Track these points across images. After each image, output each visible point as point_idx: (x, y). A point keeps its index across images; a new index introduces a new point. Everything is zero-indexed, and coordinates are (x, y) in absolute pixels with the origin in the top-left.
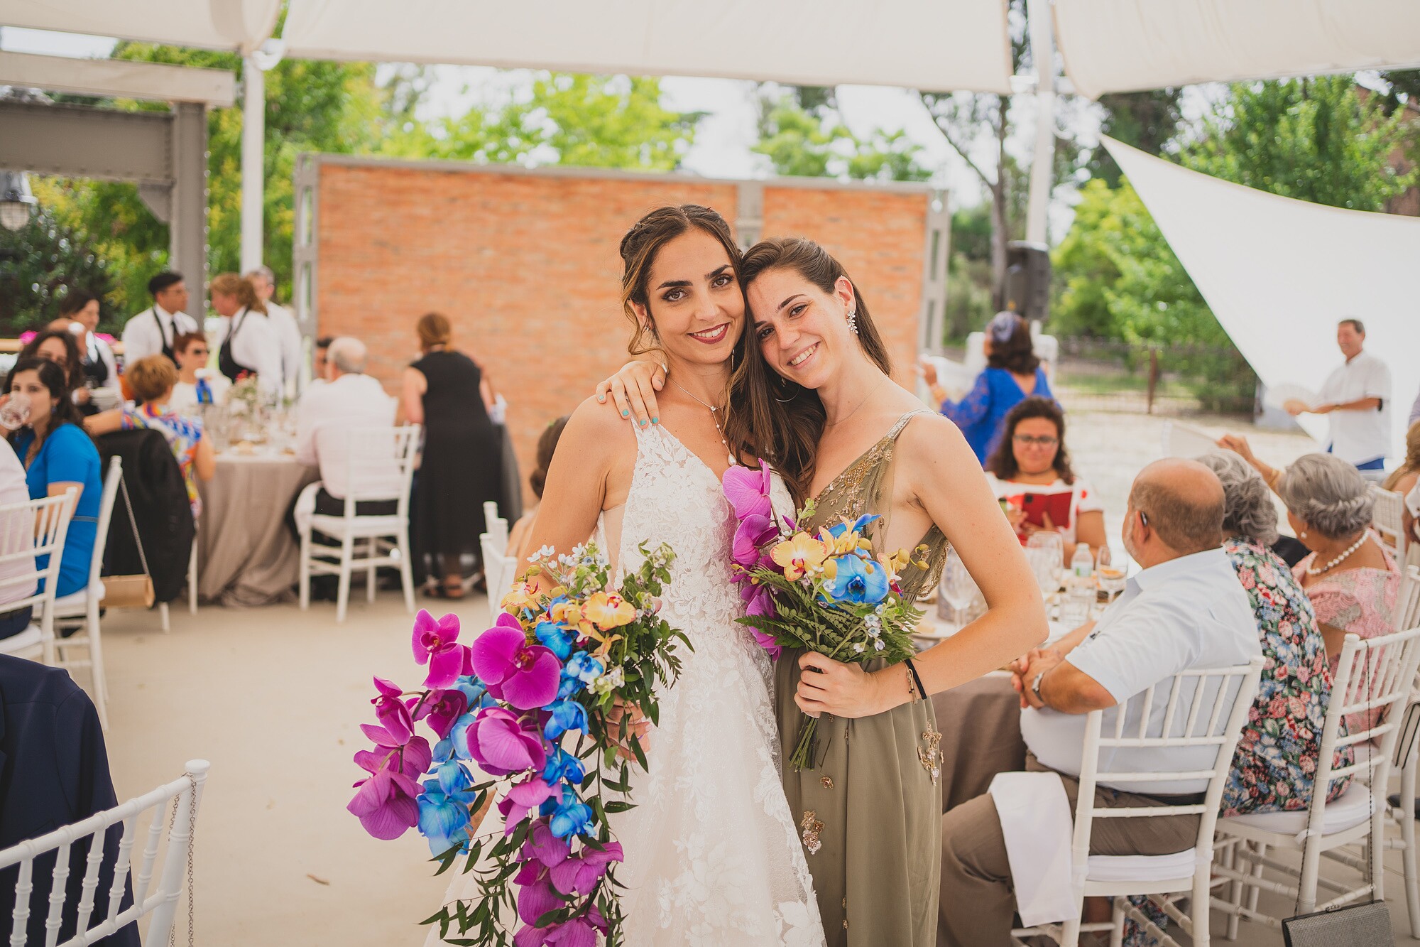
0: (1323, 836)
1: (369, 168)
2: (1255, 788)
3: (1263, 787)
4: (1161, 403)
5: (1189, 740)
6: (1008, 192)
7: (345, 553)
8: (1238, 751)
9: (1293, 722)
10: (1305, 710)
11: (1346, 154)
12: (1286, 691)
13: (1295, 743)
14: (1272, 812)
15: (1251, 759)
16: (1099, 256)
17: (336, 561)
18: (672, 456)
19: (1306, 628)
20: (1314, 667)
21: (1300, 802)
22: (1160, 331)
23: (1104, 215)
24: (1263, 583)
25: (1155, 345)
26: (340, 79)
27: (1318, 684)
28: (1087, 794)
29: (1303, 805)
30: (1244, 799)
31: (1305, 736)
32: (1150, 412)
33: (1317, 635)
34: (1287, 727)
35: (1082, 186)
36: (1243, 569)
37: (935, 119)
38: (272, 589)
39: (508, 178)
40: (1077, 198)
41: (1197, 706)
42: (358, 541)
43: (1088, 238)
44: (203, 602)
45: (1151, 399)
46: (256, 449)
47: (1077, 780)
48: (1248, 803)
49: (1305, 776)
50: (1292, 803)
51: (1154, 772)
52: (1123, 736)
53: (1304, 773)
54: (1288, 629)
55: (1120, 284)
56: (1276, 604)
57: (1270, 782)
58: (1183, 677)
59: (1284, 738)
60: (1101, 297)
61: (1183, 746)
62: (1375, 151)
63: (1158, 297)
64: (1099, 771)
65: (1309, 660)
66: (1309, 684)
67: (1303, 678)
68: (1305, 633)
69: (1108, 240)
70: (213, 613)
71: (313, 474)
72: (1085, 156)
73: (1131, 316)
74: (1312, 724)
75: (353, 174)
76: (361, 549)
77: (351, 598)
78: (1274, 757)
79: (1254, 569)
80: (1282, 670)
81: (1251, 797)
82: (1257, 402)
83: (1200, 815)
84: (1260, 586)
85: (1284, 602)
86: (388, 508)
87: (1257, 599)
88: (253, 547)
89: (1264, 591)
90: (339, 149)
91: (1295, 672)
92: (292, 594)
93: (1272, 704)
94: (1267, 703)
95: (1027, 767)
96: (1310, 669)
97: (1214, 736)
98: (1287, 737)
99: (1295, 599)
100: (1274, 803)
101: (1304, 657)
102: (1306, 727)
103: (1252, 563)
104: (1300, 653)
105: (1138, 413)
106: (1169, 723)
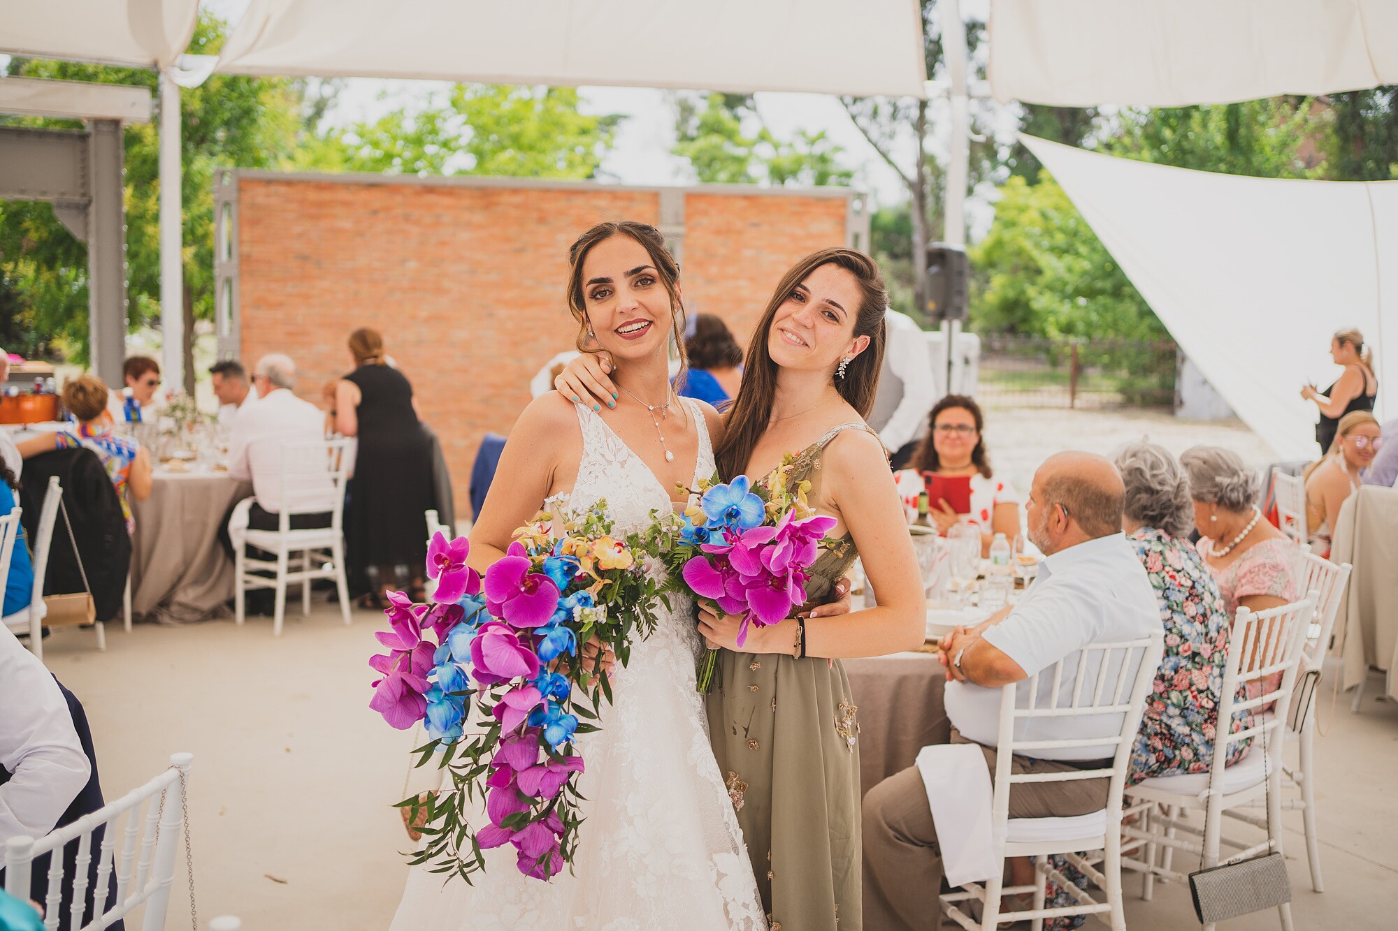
0: (1224, 795)
1: (289, 182)
2: (1161, 753)
3: (1169, 752)
4: (1084, 398)
5: (1097, 709)
6: (928, 189)
7: (281, 567)
8: (1146, 720)
9: (1196, 693)
10: (1207, 681)
11: (1256, 147)
12: (1190, 666)
13: (1198, 712)
14: (1177, 775)
15: (1158, 727)
16: (1019, 253)
17: (271, 575)
18: (614, 455)
19: (1210, 608)
20: (1217, 644)
21: (1203, 766)
22: (1081, 327)
23: (1023, 210)
24: (1170, 566)
25: (1076, 341)
26: (254, 93)
27: (1220, 659)
28: (1004, 761)
29: (1206, 769)
30: (1151, 764)
31: (1206, 706)
32: (1072, 407)
33: (1222, 614)
34: (1190, 698)
35: (1000, 184)
36: (1151, 553)
37: (854, 118)
38: (207, 604)
39: (429, 189)
40: (997, 195)
41: (1103, 677)
42: (293, 555)
43: (1007, 235)
44: (137, 620)
45: (1073, 394)
46: (187, 466)
47: (995, 750)
48: (1155, 767)
49: (1207, 742)
50: (1196, 767)
51: (1066, 739)
52: (1036, 707)
53: (1207, 739)
54: (1192, 609)
55: (1040, 281)
56: (1182, 585)
57: (1175, 748)
58: (1089, 650)
59: (1187, 708)
60: (1023, 292)
61: (1091, 715)
62: (1284, 145)
63: (1078, 292)
64: (1015, 740)
65: (1211, 638)
66: (1211, 660)
67: (1206, 654)
68: (1208, 612)
69: (1028, 236)
70: (149, 631)
71: (246, 490)
72: (1004, 154)
73: (1052, 312)
74: (1212, 694)
75: (273, 189)
76: (295, 563)
77: (287, 612)
78: (1179, 725)
79: (1161, 553)
80: (1186, 647)
81: (1157, 761)
82: (1177, 394)
83: (1109, 778)
84: (1167, 568)
85: (1189, 583)
86: (322, 520)
87: (1164, 582)
88: (187, 564)
89: (1171, 573)
90: (258, 162)
91: (1199, 648)
92: (227, 609)
93: (1176, 677)
94: (1172, 677)
95: (951, 741)
96: (1212, 646)
97: (1119, 704)
98: (1190, 707)
99: (1201, 581)
100: (1179, 767)
101: (1207, 634)
102: (1207, 697)
103: (1160, 548)
104: (1204, 631)
105: (1061, 408)
106: (1078, 692)
